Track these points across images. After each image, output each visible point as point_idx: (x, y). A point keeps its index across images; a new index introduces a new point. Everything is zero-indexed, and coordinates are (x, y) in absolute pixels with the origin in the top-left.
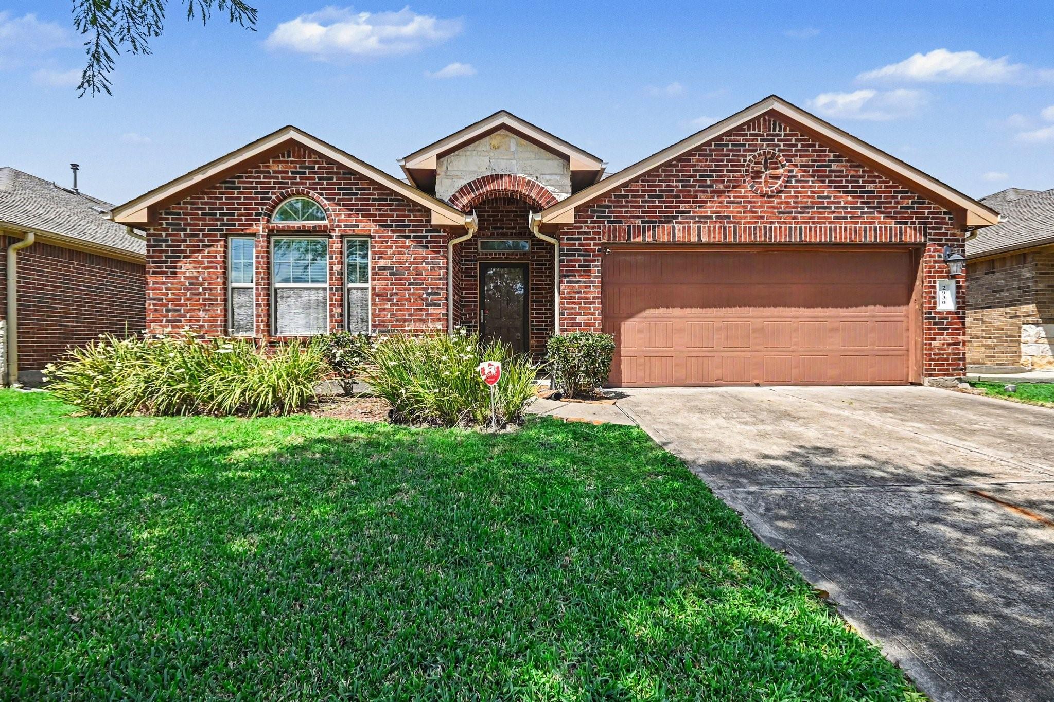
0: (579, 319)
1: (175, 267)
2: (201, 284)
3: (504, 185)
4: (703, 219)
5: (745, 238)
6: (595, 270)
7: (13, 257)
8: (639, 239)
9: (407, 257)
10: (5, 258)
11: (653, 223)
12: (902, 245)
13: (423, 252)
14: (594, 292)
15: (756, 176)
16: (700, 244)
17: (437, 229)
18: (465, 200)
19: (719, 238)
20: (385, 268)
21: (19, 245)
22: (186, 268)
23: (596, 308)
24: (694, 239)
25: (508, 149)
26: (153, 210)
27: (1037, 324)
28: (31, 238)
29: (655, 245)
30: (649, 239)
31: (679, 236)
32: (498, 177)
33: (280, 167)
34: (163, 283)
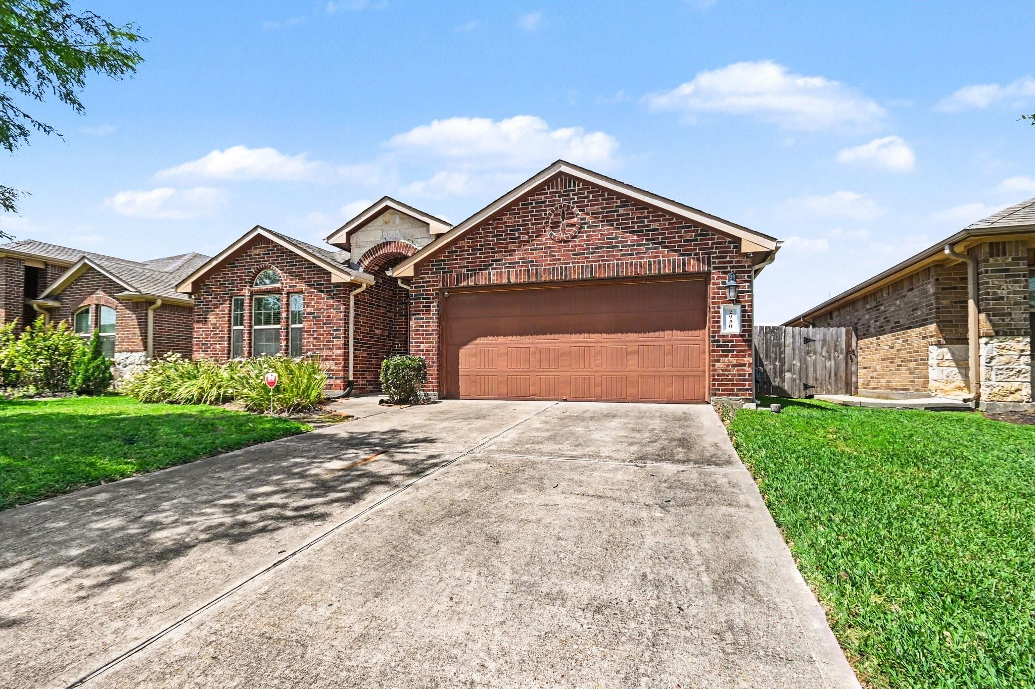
0: (422, 346)
1: (206, 318)
2: (218, 328)
3: (391, 249)
4: (513, 264)
5: (546, 278)
6: (434, 308)
7: (151, 314)
8: (464, 284)
9: (323, 305)
10: (147, 314)
11: (474, 271)
12: (686, 275)
13: (331, 301)
14: (433, 326)
15: (555, 226)
16: (509, 285)
17: (338, 285)
18: (366, 263)
19: (524, 279)
20: (311, 313)
21: (153, 307)
22: (212, 318)
23: (434, 338)
24: (505, 281)
25: (394, 223)
26: (194, 284)
27: (939, 345)
28: (159, 302)
29: (477, 287)
30: (471, 284)
31: (494, 280)
32: (387, 244)
33: (257, 251)
34: (201, 328)
